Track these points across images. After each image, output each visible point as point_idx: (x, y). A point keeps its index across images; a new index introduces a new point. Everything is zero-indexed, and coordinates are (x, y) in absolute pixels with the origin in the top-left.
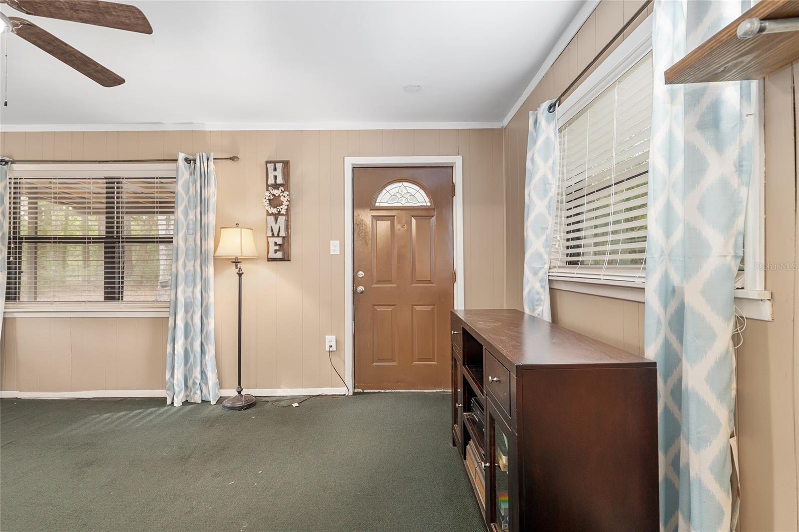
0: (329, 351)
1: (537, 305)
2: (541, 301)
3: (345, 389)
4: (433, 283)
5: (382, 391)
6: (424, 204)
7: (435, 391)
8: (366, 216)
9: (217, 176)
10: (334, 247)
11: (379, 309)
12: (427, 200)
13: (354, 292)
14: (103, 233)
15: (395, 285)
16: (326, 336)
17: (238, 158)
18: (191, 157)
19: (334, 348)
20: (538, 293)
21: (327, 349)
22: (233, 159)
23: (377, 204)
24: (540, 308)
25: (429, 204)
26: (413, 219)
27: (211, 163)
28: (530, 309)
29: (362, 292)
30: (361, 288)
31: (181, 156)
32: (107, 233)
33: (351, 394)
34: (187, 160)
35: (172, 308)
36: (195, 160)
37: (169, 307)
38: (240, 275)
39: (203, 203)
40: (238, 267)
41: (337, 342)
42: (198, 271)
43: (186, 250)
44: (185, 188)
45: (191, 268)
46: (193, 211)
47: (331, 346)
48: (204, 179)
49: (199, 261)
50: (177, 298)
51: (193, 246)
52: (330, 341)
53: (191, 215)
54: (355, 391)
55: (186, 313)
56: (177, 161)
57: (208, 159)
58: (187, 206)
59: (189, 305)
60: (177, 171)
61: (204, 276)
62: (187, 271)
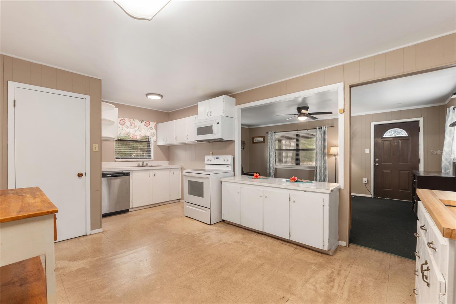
0: (365, 183)
1: (447, 170)
2: (449, 168)
3: (371, 195)
4: (409, 163)
5: (385, 198)
6: (405, 135)
7: (409, 201)
8: (380, 140)
9: (327, 132)
10: (367, 151)
11: (384, 171)
12: (406, 134)
13: (374, 165)
14: (295, 148)
15: (391, 164)
17: (334, 126)
18: (320, 127)
19: (366, 182)
20: (448, 166)
21: (364, 182)
22: (332, 127)
23: (384, 136)
24: (448, 171)
25: (407, 135)
26: (400, 141)
27: (326, 129)
28: (444, 171)
29: (378, 165)
30: (377, 164)
31: (318, 127)
32: (296, 148)
33: (373, 197)
34: (319, 128)
35: (315, 168)
36: (321, 128)
37: (314, 167)
38: (336, 159)
39: (324, 140)
40: (335, 157)
41: (368, 181)
42: (323, 158)
43: (319, 152)
44: (319, 136)
45: (320, 157)
46: (321, 142)
47: (365, 182)
48: (324, 133)
49: (323, 155)
50: (317, 165)
51: (321, 151)
52: (365, 180)
53: (320, 143)
54: (375, 197)
55: (319, 169)
56: (316, 129)
57: (325, 127)
58: (319, 141)
59: (319, 167)
60: (316, 131)
61: (324, 159)
62: (319, 158)
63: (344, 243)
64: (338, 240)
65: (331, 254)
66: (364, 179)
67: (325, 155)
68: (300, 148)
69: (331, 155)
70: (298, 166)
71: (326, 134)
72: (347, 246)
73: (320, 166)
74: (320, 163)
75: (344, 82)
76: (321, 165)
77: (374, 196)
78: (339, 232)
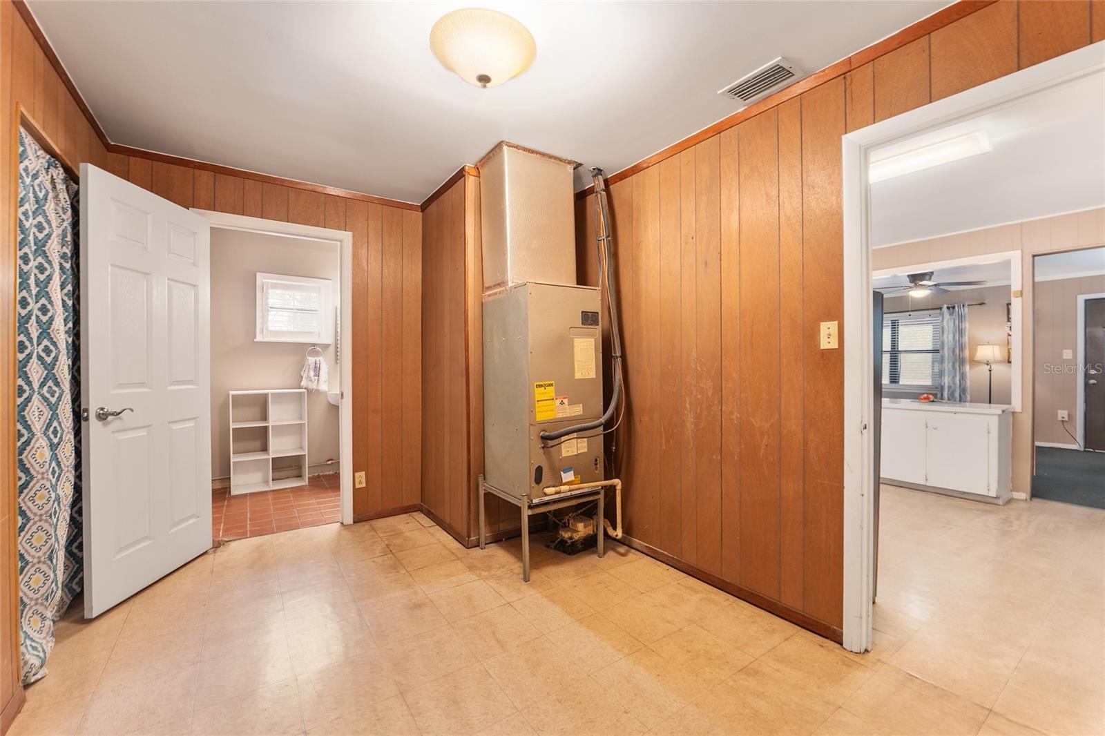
0: (1063, 421)
3: (1077, 444)
8: (1099, 332)
9: (969, 315)
10: (1067, 354)
13: (1086, 384)
16: (1059, 411)
17: (984, 304)
18: (950, 306)
19: (1066, 419)
21: (1060, 418)
22: (981, 304)
27: (966, 309)
29: (1094, 384)
30: (1092, 381)
31: (945, 306)
32: (892, 348)
33: (1082, 450)
34: (948, 308)
35: (940, 389)
36: (954, 308)
37: (936, 388)
38: (990, 371)
39: (961, 332)
40: (989, 367)
41: (1069, 415)
42: (958, 368)
43: (948, 357)
44: (948, 323)
45: (951, 367)
46: (952, 335)
47: (1063, 418)
48: (961, 318)
49: (958, 363)
50: (944, 383)
51: (952, 355)
52: (1062, 414)
53: (951, 338)
54: (1086, 450)
55: (948, 391)
56: (941, 309)
57: (963, 306)
58: (948, 334)
59: (949, 387)
60: (942, 315)
61: (961, 371)
62: (948, 368)
63: (1022, 496)
64: (1011, 491)
65: (1002, 504)
66: (1060, 412)
67: (962, 362)
68: (900, 349)
69: (979, 363)
70: (894, 385)
71: (966, 319)
72: (1029, 500)
73: (952, 385)
74: (950, 378)
75: (1022, 250)
76: (954, 383)
77: (1085, 447)
78: (1012, 478)
